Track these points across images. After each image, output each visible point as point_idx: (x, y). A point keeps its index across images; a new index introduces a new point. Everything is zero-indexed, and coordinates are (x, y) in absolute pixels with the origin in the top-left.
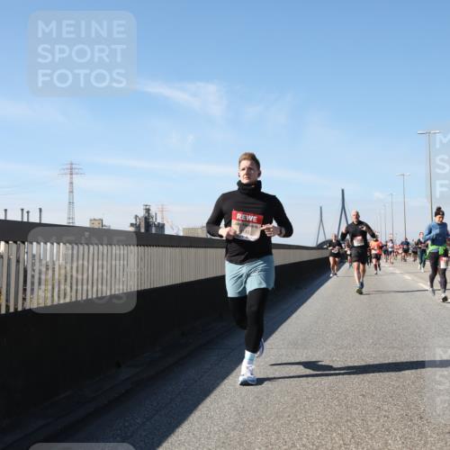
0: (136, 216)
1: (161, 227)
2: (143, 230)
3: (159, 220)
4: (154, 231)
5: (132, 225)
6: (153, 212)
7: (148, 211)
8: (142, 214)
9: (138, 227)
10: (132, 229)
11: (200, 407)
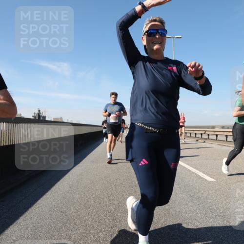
0: (35, 113)
1: (44, 117)
2: (37, 118)
3: (44, 115)
4: (41, 119)
5: (33, 116)
6: (41, 111)
7: (39, 111)
8: (37, 112)
9: (35, 117)
10: (33, 118)
11: (56, 185)
